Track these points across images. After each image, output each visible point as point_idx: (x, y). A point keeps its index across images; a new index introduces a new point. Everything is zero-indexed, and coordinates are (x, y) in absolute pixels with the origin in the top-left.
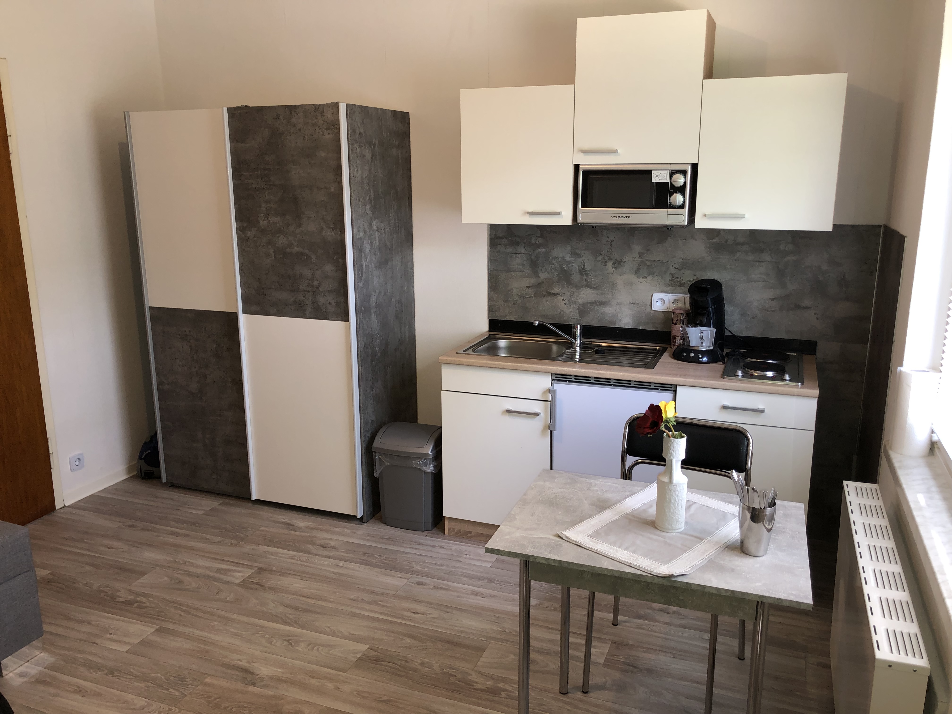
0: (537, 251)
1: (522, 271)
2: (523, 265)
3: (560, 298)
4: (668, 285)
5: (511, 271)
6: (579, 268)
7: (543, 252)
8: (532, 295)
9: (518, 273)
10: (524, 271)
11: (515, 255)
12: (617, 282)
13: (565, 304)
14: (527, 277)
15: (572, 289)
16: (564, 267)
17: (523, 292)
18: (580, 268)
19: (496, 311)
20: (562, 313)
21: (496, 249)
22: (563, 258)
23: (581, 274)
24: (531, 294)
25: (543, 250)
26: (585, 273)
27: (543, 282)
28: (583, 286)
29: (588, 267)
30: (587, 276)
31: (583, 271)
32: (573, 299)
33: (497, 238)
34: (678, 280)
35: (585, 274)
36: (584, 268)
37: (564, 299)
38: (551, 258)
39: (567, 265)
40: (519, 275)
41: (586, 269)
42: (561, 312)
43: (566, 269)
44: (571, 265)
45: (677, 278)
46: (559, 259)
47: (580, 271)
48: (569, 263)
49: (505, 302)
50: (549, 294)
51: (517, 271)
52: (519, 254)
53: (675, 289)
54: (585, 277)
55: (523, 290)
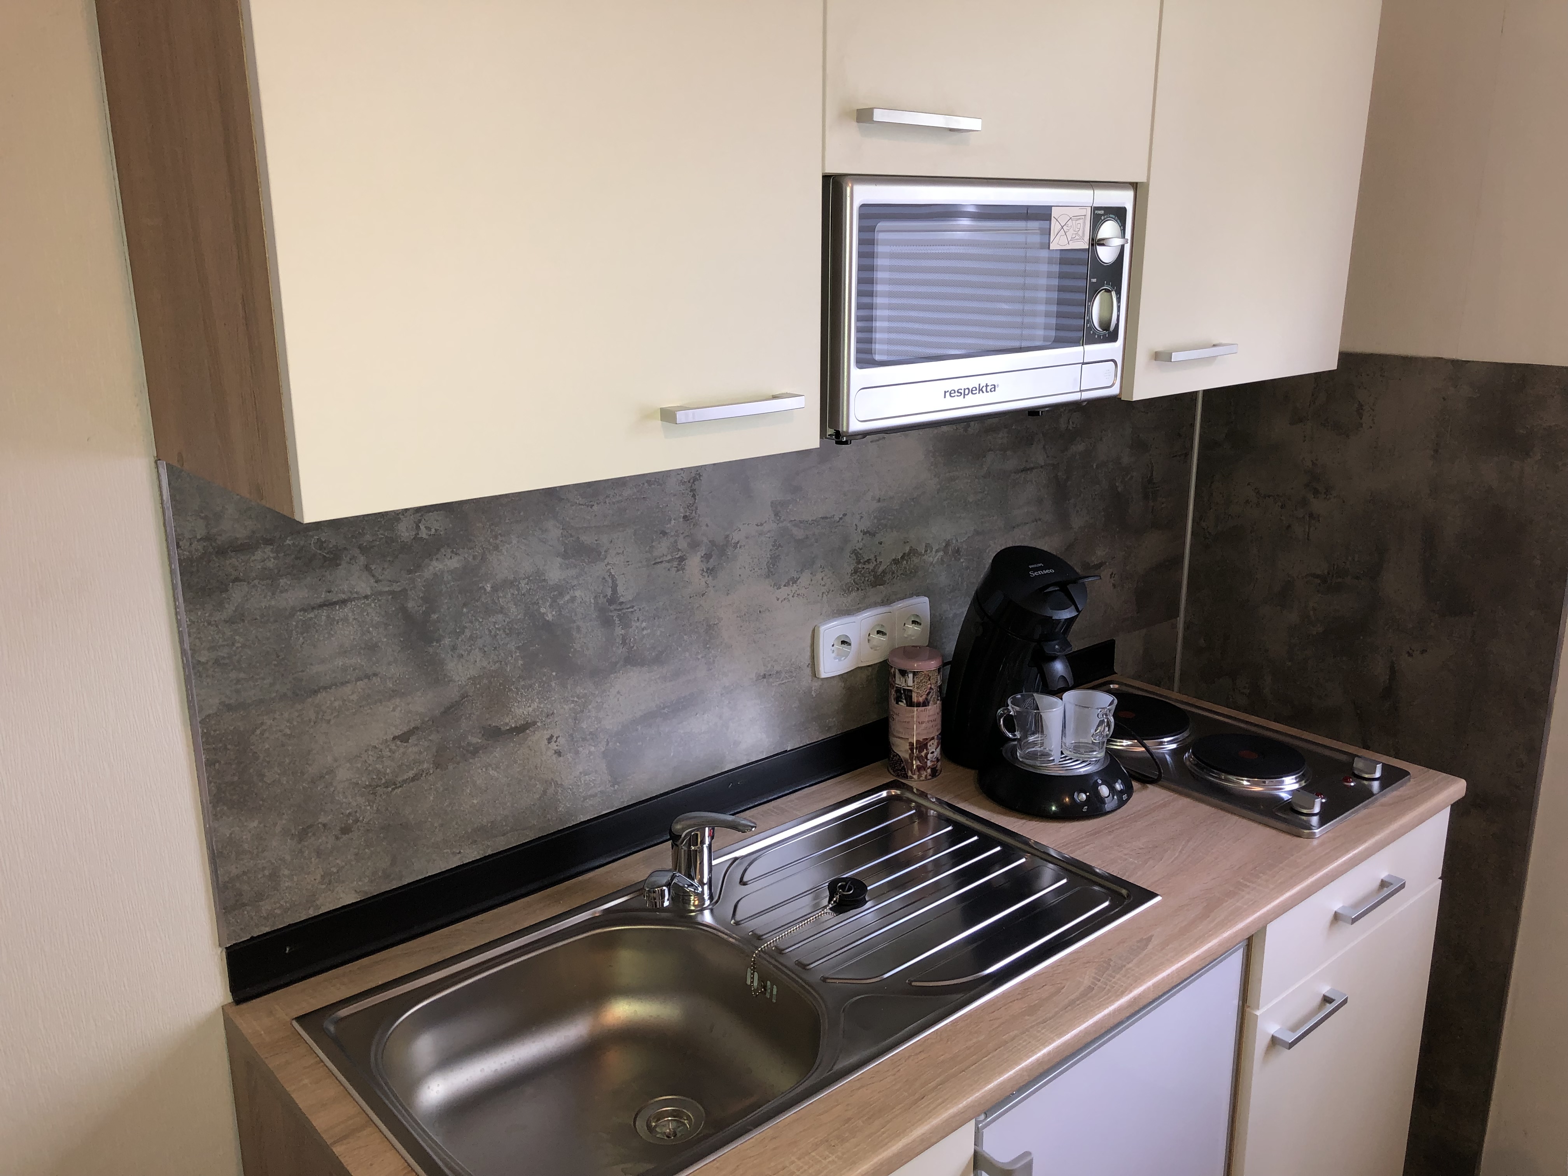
0: (428, 573)
1: (368, 677)
2: (372, 648)
3: (537, 738)
4: (847, 590)
5: (315, 692)
6: (596, 603)
7: (451, 572)
8: (425, 766)
9: (348, 689)
10: (375, 675)
11: (324, 613)
12: (720, 619)
13: (558, 753)
14: (394, 693)
15: (579, 690)
16: (543, 610)
17: (379, 766)
18: (602, 600)
19: (260, 896)
20: (551, 791)
21: (220, 606)
22: (538, 577)
23: (607, 622)
24: (421, 762)
25: (454, 563)
26: (619, 616)
27: (464, 696)
28: (617, 663)
29: (626, 593)
30: (626, 626)
31: (612, 608)
32: (584, 725)
33: (222, 552)
34: (871, 566)
35: (620, 618)
36: (612, 601)
37: (552, 736)
38: (489, 589)
39: (554, 600)
40: (355, 697)
41: (622, 600)
42: (545, 792)
43: (549, 617)
44: (567, 598)
45: (868, 561)
46: (523, 583)
47: (602, 610)
48: (560, 590)
49: (300, 841)
50: (495, 734)
51: (342, 684)
52: (344, 602)
53: (865, 597)
54: (619, 631)
55: (380, 757)
